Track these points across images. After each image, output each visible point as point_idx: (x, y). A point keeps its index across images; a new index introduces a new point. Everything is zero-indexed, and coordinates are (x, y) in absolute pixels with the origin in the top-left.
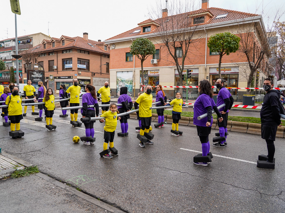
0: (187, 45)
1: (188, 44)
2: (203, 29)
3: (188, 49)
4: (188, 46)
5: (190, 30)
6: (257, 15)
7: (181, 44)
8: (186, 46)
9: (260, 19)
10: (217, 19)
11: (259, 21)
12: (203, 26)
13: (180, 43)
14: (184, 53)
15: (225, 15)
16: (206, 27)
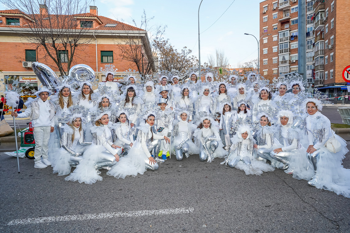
0: (73, 48)
1: (74, 46)
2: (91, 34)
3: (74, 52)
4: (75, 49)
5: (75, 32)
6: (142, 30)
7: (64, 46)
8: (71, 48)
9: (146, 34)
10: (106, 27)
11: (144, 35)
12: (91, 31)
13: (63, 44)
14: (70, 57)
15: (115, 25)
16: (95, 33)
